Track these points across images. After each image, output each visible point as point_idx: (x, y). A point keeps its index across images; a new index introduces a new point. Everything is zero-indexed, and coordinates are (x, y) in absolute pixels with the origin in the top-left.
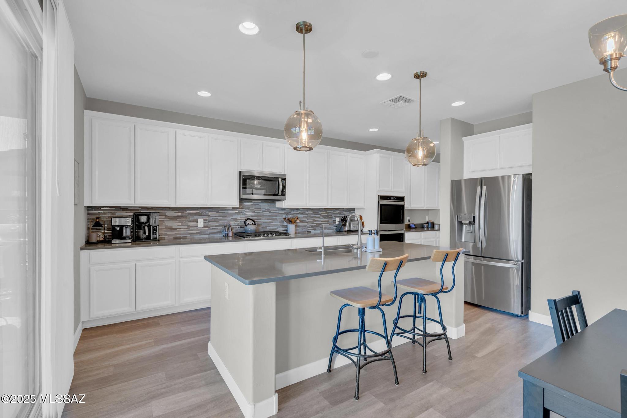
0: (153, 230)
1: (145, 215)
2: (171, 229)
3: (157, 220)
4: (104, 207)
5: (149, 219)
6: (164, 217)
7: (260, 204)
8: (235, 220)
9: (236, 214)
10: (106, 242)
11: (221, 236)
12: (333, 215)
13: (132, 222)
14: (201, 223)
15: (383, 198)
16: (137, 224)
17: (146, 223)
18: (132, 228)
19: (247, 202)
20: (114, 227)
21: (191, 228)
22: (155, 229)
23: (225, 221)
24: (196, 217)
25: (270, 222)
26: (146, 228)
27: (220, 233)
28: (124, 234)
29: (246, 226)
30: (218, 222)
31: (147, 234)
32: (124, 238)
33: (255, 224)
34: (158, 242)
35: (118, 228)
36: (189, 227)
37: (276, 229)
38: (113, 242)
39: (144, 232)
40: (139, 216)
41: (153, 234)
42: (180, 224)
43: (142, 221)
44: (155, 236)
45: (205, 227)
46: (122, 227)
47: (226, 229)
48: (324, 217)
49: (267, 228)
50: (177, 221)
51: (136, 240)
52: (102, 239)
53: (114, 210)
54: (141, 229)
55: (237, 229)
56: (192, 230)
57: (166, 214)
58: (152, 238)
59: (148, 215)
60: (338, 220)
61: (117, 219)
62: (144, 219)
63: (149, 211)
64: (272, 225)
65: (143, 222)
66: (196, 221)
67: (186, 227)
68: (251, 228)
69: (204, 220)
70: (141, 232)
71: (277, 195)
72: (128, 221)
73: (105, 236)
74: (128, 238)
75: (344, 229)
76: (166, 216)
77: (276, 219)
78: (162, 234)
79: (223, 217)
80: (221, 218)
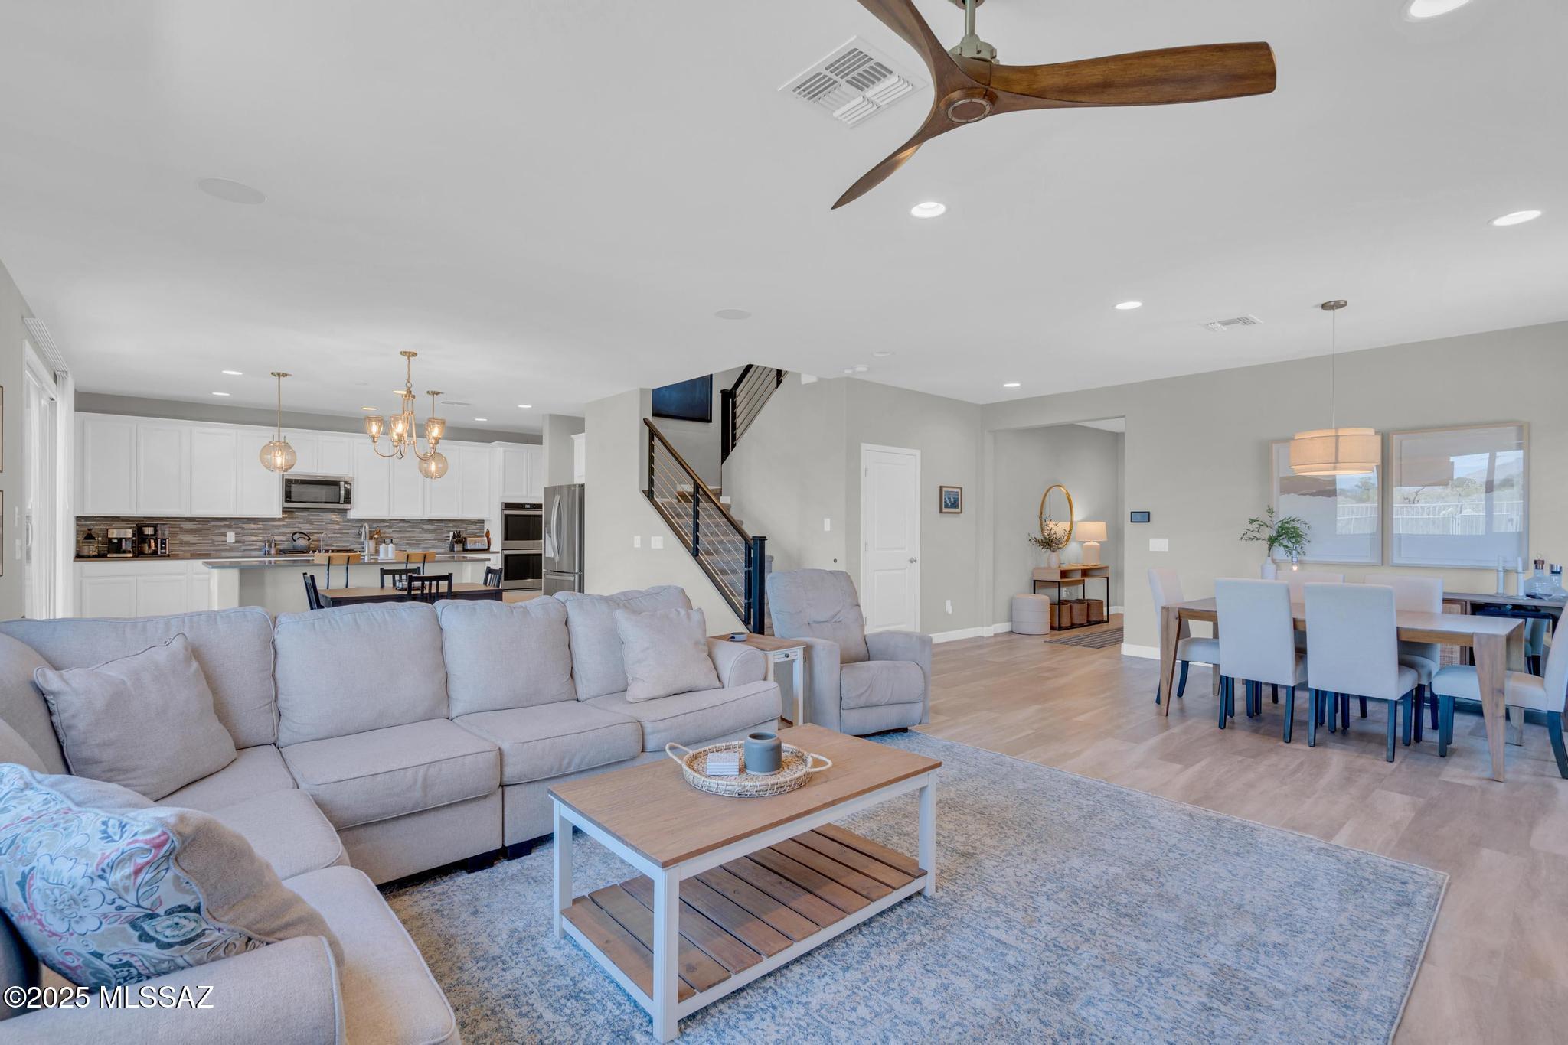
0: (162, 544)
1: (151, 526)
2: (188, 543)
3: (167, 533)
4: (96, 517)
5: (156, 531)
6: (178, 529)
7: (321, 514)
8: (283, 534)
9: (283, 526)
10: (101, 556)
11: (262, 553)
12: (446, 529)
13: (134, 535)
14: (231, 537)
15: (507, 506)
16: (140, 537)
17: (152, 535)
18: (133, 542)
19: (301, 512)
20: (110, 540)
21: (216, 543)
22: (163, 542)
23: (268, 535)
24: (223, 530)
25: (338, 537)
26: (152, 541)
27: (260, 550)
28: (123, 547)
29: (295, 541)
30: (256, 536)
31: (153, 548)
32: (124, 552)
33: (309, 539)
34: (168, 556)
35: (116, 541)
36: (213, 541)
38: (108, 556)
39: (150, 547)
40: (144, 528)
41: (162, 548)
42: (201, 538)
43: (146, 533)
44: (163, 551)
45: (236, 542)
46: (120, 540)
47: (267, 544)
48: (428, 531)
50: (198, 534)
51: (139, 554)
52: (95, 553)
53: (112, 521)
54: (146, 543)
55: (285, 545)
56: (219, 545)
57: (182, 526)
58: (159, 553)
59: (155, 527)
60: (451, 535)
61: (115, 531)
62: (149, 531)
63: (156, 523)
64: (342, 540)
65: (148, 535)
66: (224, 535)
67: (210, 542)
68: (302, 543)
69: (236, 534)
70: (146, 546)
71: (339, 503)
72: (129, 533)
73: (99, 551)
74: (130, 552)
75: (458, 547)
76: (181, 528)
77: (348, 533)
78: (175, 550)
79: (263, 529)
80: (261, 531)
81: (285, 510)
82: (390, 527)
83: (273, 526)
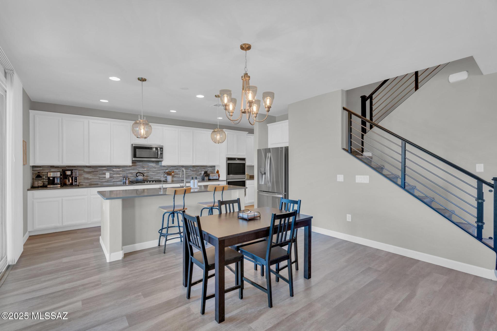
0: (75, 180)
1: (70, 171)
2: (88, 179)
3: (77, 174)
4: (43, 166)
5: (72, 173)
6: (82, 172)
7: (148, 164)
8: (132, 173)
9: (131, 170)
10: (44, 187)
11: (122, 183)
12: (200, 170)
13: (61, 175)
14: (108, 175)
15: (229, 159)
16: (64, 176)
17: (70, 175)
18: (61, 178)
19: (139, 162)
20: (49, 178)
21: (101, 178)
22: (76, 179)
23: (124, 174)
24: (104, 172)
25: (155, 174)
26: (70, 178)
27: (121, 181)
28: (56, 182)
29: (137, 177)
30: (119, 174)
31: (71, 182)
32: (57, 184)
33: (144, 176)
34: (78, 186)
35: (51, 178)
36: (100, 178)
37: (160, 179)
38: (48, 186)
39: (69, 181)
40: (66, 172)
41: (75, 182)
42: (94, 176)
43: (67, 174)
44: (76, 183)
45: (110, 177)
46: (54, 178)
47: (125, 178)
48: (193, 171)
49: (153, 178)
50: (92, 174)
51: (63, 185)
52: (42, 185)
53: (50, 168)
54: (67, 179)
55: (132, 178)
56: (102, 179)
57: (84, 170)
58: (74, 184)
59: (72, 171)
60: (203, 172)
61: (52, 173)
62: (68, 173)
63: (72, 168)
64: (156, 176)
65: (68, 175)
66: (105, 174)
67: (98, 178)
68: (140, 178)
69: (110, 173)
70: (67, 180)
71: (157, 158)
72: (58, 174)
73: (44, 184)
74: (59, 184)
75: (206, 178)
76: (84, 171)
77: (160, 173)
78: (81, 182)
79: (123, 171)
80: (121, 172)
81: (133, 162)
82: (177, 169)
83: (127, 169)
